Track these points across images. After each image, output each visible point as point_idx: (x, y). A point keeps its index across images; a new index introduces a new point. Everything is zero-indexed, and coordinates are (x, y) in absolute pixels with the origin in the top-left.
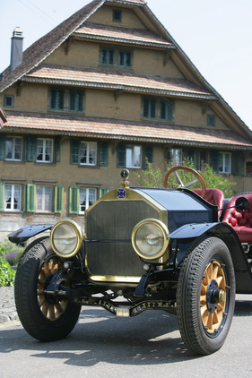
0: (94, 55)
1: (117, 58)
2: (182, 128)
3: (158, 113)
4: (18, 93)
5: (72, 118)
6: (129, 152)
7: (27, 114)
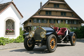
0: (53, 6)
1: (57, 6)
2: (68, 17)
3: (64, 14)
4: (41, 12)
5: (49, 16)
6: (59, 21)
7: (42, 15)
